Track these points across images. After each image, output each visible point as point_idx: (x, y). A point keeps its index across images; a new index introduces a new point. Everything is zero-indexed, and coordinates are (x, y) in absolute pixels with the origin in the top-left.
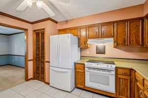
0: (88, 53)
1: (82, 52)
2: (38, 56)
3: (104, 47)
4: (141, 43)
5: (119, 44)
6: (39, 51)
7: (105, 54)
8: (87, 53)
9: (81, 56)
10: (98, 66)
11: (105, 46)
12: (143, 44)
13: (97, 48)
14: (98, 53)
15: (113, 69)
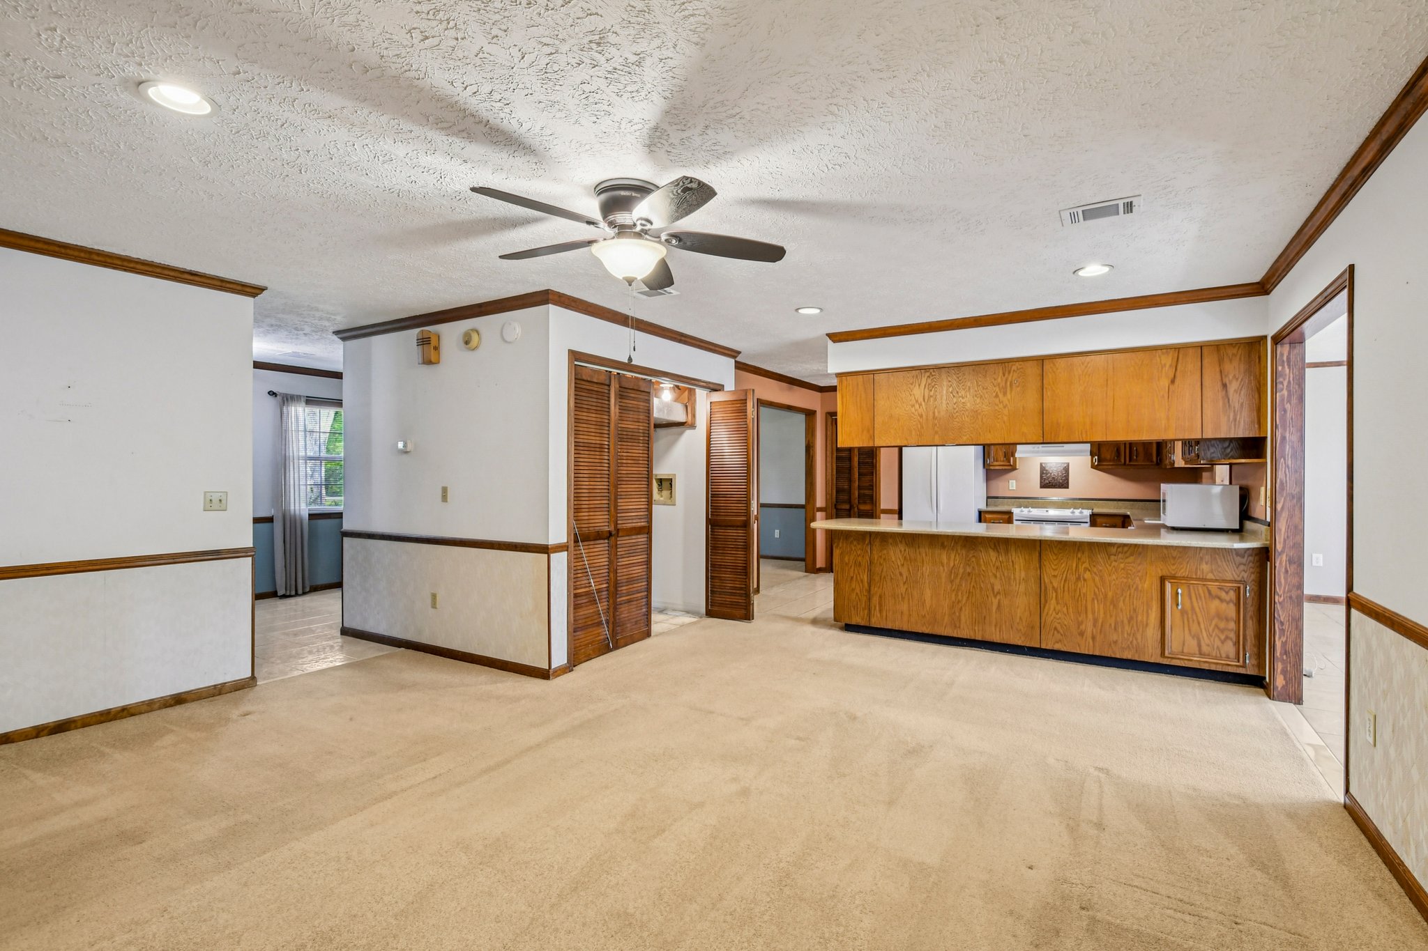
0: (1013, 485)
1: (994, 483)
2: (844, 497)
3: (1067, 469)
4: (1154, 459)
5: (1105, 460)
6: (850, 481)
7: (1068, 488)
8: (1010, 485)
9: (988, 498)
10: (1046, 514)
11: (1068, 464)
12: (1161, 460)
13: (1043, 470)
14: (1044, 485)
15: (1085, 517)
